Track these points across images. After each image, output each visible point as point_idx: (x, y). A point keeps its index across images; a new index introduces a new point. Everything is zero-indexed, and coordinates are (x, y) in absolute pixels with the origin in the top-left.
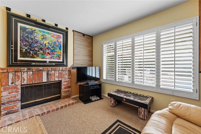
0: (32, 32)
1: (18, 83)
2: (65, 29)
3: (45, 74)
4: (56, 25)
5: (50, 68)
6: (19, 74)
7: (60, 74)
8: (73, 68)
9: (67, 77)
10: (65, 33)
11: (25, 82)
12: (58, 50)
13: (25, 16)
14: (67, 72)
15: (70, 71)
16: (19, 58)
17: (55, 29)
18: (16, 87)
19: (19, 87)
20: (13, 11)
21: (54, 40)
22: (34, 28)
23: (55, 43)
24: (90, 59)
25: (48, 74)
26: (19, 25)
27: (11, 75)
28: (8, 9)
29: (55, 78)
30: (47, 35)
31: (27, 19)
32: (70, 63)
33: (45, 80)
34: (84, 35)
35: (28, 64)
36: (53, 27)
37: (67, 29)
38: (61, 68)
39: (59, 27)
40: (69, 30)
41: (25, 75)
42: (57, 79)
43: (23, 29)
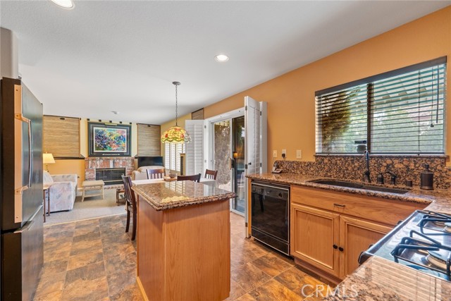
0: (102, 132)
1: (94, 167)
2: (128, 124)
3: (111, 162)
4: (121, 122)
5: (115, 158)
6: (95, 161)
7: (124, 162)
8: (136, 158)
9: (130, 165)
10: (129, 127)
11: (98, 167)
12: (122, 143)
13: (98, 121)
14: (130, 161)
15: (133, 160)
16: (95, 151)
17: (120, 126)
18: (93, 170)
19: (95, 170)
20: (91, 120)
21: (119, 135)
22: (104, 129)
23: (120, 137)
24: (156, 148)
25: (114, 162)
26: (95, 128)
27: (90, 162)
28: (88, 120)
29: (120, 165)
30: (114, 132)
31: (100, 124)
32: (134, 153)
33: (111, 166)
34: (149, 126)
35: (100, 155)
36: (118, 125)
37: (131, 123)
38: (124, 158)
39: (123, 123)
40: (132, 125)
41: (98, 162)
42: (121, 167)
43: (97, 131)
